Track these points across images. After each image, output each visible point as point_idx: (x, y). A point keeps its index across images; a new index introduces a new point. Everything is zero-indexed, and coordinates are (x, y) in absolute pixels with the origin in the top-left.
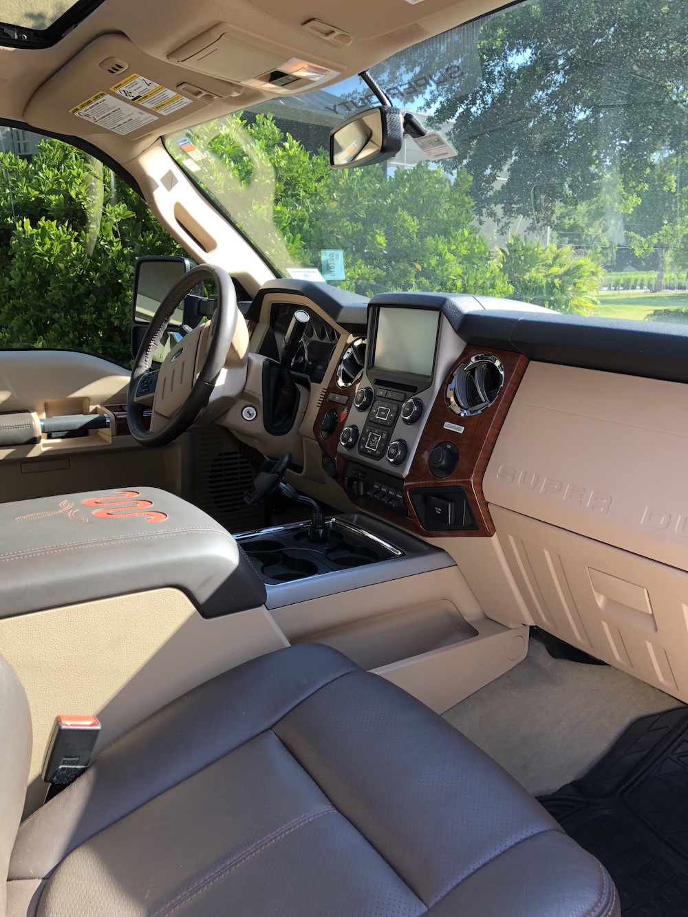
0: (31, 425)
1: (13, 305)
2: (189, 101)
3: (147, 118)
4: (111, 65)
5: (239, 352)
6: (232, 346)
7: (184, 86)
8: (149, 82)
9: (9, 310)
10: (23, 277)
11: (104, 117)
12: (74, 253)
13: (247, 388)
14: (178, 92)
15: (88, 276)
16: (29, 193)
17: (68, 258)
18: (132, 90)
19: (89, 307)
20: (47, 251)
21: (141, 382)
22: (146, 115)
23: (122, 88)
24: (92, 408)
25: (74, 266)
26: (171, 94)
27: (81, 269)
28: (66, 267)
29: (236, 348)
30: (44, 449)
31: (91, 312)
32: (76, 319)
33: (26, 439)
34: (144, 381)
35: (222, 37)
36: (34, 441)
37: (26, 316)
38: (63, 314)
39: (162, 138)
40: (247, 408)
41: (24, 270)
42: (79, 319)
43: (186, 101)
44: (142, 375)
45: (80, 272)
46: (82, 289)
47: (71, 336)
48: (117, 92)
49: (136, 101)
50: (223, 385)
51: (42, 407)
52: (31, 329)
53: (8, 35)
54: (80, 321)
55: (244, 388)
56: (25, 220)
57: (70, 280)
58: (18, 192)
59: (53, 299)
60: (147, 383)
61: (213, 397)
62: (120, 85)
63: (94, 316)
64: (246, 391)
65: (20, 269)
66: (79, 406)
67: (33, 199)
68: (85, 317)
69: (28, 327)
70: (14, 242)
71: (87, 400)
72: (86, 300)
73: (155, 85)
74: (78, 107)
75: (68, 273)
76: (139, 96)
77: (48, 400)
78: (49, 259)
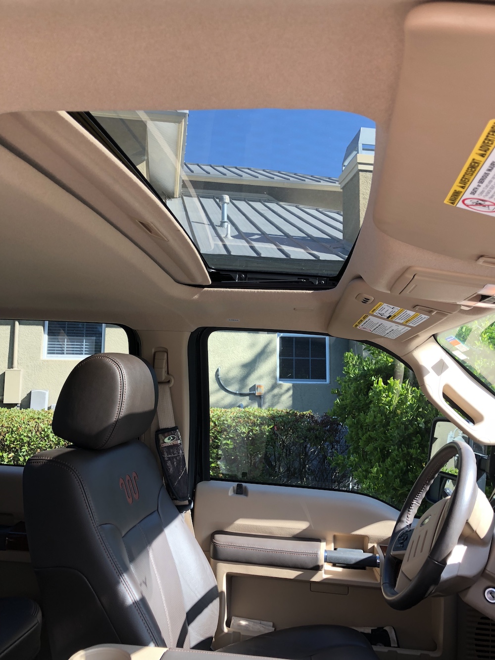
0: (316, 554)
1: (369, 435)
2: (427, 317)
3: (403, 329)
4: (362, 299)
5: (478, 532)
6: (467, 523)
7: (418, 307)
8: (392, 307)
9: (366, 439)
10: (375, 417)
11: (375, 329)
12: (409, 403)
13: (488, 568)
14: (416, 312)
15: (417, 420)
16: (387, 360)
17: (404, 407)
18: (383, 312)
19: (416, 443)
20: (388, 402)
21: (399, 537)
22: (401, 327)
23: (377, 312)
24: (370, 546)
25: (407, 412)
26: (412, 313)
27: (411, 416)
28: (401, 413)
29: (474, 528)
30: (325, 576)
31: (416, 447)
32: (405, 452)
33: (311, 566)
34: (402, 536)
35: (415, 277)
36: (317, 568)
37: (376, 444)
38: (397, 447)
39: (435, 336)
40: (491, 589)
41: (376, 413)
42: (408, 452)
43: (425, 317)
44: (403, 529)
45: (410, 417)
46: (411, 430)
47: (401, 464)
48: (375, 314)
49: (390, 319)
50: (459, 564)
51: (330, 538)
52: (377, 454)
53: (312, 283)
54: (408, 453)
55: (485, 568)
56: (380, 379)
57: (403, 423)
58: (380, 360)
59: (391, 435)
60: (403, 539)
61: (445, 575)
62: (374, 310)
63: (419, 451)
64: (487, 572)
65: (374, 411)
66: (360, 543)
67: (390, 364)
68: (412, 451)
69: (375, 453)
70: (370, 394)
71: (367, 538)
72: (414, 438)
73: (397, 309)
74: (357, 323)
75: (402, 418)
76: (390, 316)
77: (336, 534)
78: (389, 407)
